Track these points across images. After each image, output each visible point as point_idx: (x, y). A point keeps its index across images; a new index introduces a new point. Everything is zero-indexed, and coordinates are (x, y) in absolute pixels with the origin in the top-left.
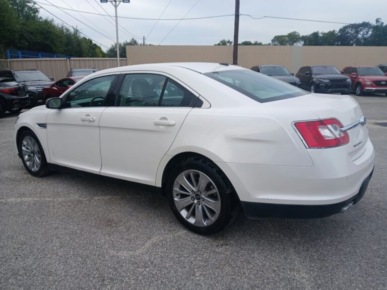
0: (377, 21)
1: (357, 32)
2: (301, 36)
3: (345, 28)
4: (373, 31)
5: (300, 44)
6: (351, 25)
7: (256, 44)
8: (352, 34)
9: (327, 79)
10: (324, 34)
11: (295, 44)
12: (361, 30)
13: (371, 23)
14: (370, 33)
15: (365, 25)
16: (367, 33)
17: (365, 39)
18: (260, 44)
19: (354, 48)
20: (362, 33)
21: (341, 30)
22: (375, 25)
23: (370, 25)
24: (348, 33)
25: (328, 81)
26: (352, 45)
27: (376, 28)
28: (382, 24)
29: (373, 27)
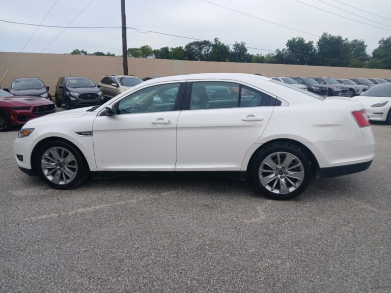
0: (216, 40)
1: (200, 49)
2: (153, 50)
3: (191, 44)
4: (213, 49)
5: (152, 57)
6: (195, 42)
7: (109, 55)
8: (196, 51)
9: (213, 90)
10: (173, 49)
11: (148, 57)
12: (203, 48)
14: (210, 50)
15: (206, 43)
16: (208, 50)
17: (207, 55)
18: (113, 55)
19: (199, 62)
20: (204, 50)
21: (187, 47)
22: (214, 43)
23: (210, 43)
24: (193, 49)
25: (214, 91)
26: (197, 60)
27: (215, 46)
28: (220, 43)
29: (213, 45)
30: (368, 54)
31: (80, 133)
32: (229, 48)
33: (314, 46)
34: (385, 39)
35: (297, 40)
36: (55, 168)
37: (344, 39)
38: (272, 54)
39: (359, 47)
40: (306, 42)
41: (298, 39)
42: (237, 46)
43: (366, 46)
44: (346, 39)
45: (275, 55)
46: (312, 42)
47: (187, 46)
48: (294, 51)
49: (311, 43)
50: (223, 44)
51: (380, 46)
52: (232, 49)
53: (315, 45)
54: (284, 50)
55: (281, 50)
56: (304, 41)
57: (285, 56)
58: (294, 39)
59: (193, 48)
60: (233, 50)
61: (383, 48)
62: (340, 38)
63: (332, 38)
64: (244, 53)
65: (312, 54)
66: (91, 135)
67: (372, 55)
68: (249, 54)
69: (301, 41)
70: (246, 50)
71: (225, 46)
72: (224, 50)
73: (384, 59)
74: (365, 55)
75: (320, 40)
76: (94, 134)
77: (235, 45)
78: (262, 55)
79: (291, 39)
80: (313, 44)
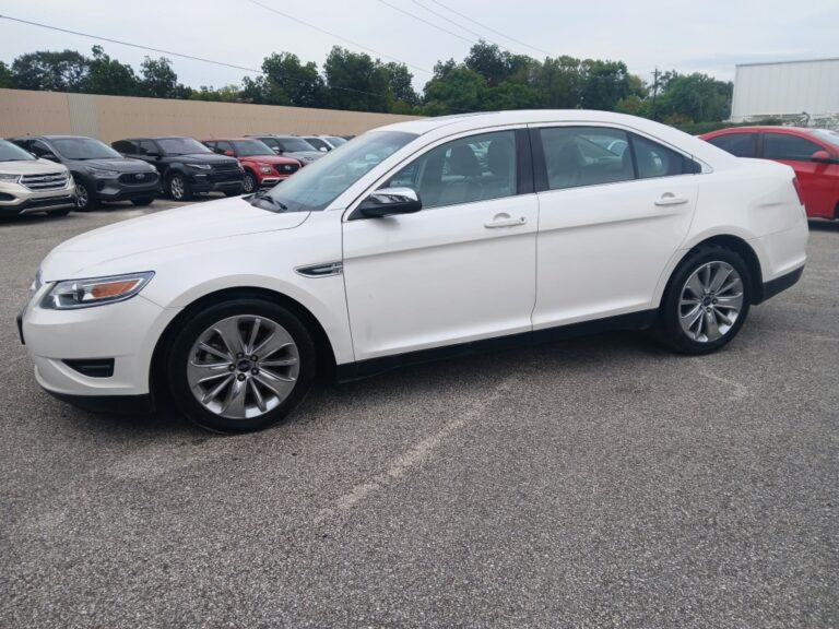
0: (96, 51)
1: (58, 71)
3: (28, 59)
4: (90, 72)
6: (39, 53)
8: (46, 75)
12: (64, 67)
13: (81, 54)
14: (84, 74)
15: (71, 57)
16: (78, 73)
17: (77, 87)
20: (67, 73)
22: (93, 59)
23: (81, 58)
24: (38, 71)
27: (95, 65)
28: (107, 57)
29: (88, 63)
30: (415, 91)
31: (308, 271)
32: (132, 71)
33: (320, 74)
34: (444, 64)
35: (283, 59)
36: (228, 376)
37: (373, 60)
38: (235, 88)
39: (398, 78)
40: (303, 64)
41: (284, 56)
42: (151, 66)
43: (411, 76)
44: (378, 61)
45: (243, 89)
46: (314, 65)
47: (17, 63)
48: (280, 82)
49: (311, 66)
50: (116, 62)
51: (435, 77)
52: (139, 74)
53: (321, 71)
54: (259, 79)
55: (254, 80)
56: (298, 62)
57: (264, 91)
58: (277, 57)
59: (37, 69)
60: (142, 77)
61: (441, 80)
62: (367, 58)
63: (351, 58)
64: (171, 84)
65: (317, 88)
66: (337, 270)
67: (422, 94)
68: (182, 86)
69: (292, 62)
70: (174, 77)
71: (121, 67)
72: (120, 74)
73: (450, 101)
74: (411, 94)
75: (328, 61)
76: (347, 268)
77: (146, 66)
78: (215, 90)
79: (270, 56)
80: (317, 70)
